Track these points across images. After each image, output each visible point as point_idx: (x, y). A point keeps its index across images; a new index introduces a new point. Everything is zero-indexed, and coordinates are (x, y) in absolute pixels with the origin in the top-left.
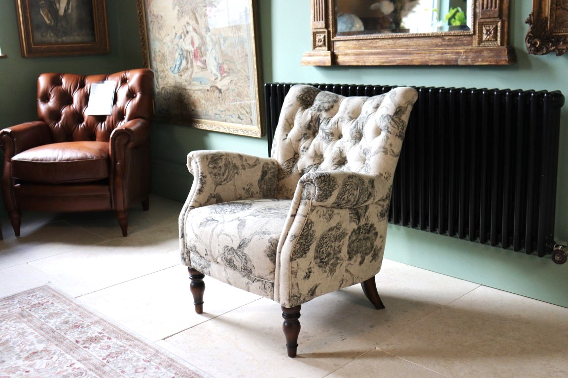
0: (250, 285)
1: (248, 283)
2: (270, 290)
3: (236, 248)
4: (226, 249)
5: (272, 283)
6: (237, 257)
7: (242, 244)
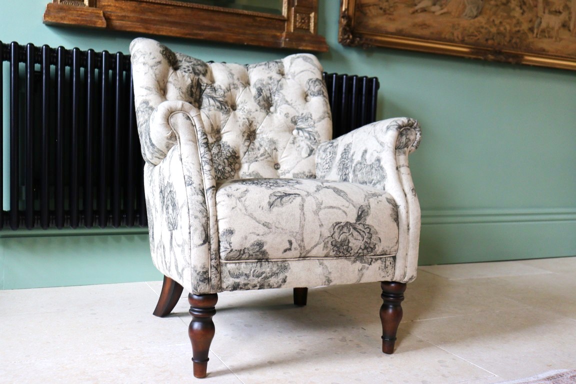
0: (364, 271)
1: (361, 270)
2: (391, 267)
3: (353, 221)
4: (337, 227)
5: (393, 257)
6: (355, 233)
7: (361, 214)
